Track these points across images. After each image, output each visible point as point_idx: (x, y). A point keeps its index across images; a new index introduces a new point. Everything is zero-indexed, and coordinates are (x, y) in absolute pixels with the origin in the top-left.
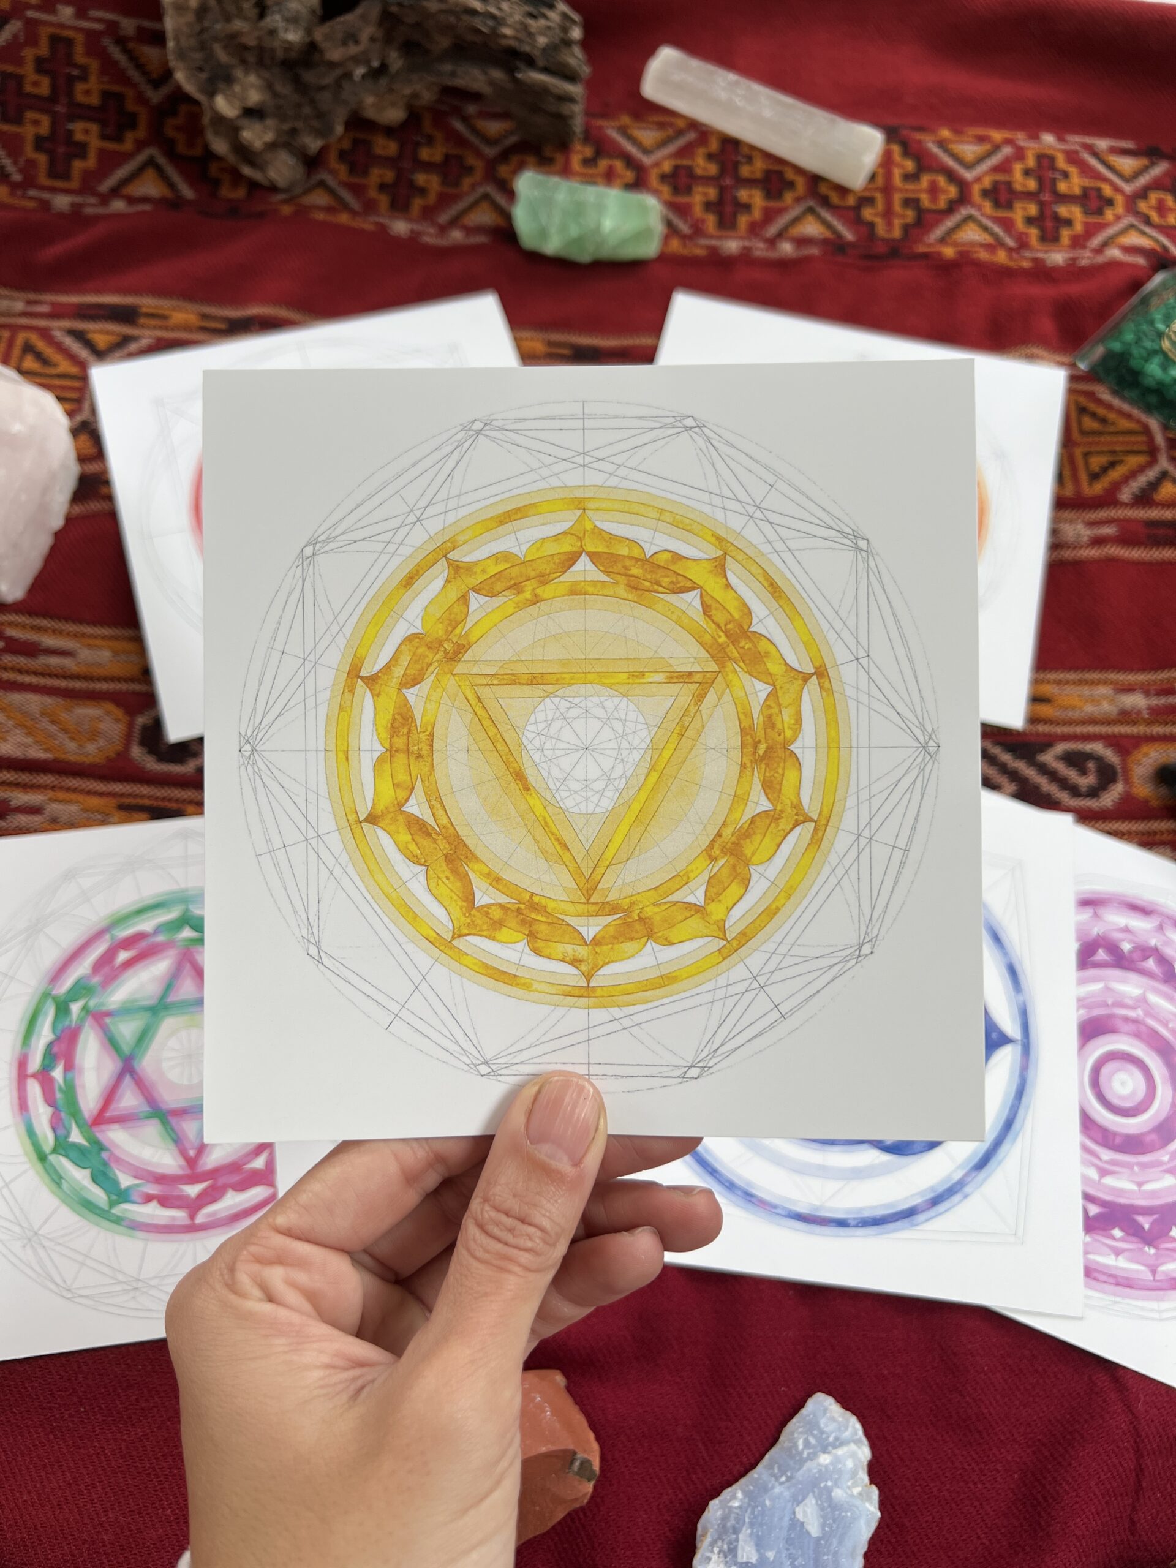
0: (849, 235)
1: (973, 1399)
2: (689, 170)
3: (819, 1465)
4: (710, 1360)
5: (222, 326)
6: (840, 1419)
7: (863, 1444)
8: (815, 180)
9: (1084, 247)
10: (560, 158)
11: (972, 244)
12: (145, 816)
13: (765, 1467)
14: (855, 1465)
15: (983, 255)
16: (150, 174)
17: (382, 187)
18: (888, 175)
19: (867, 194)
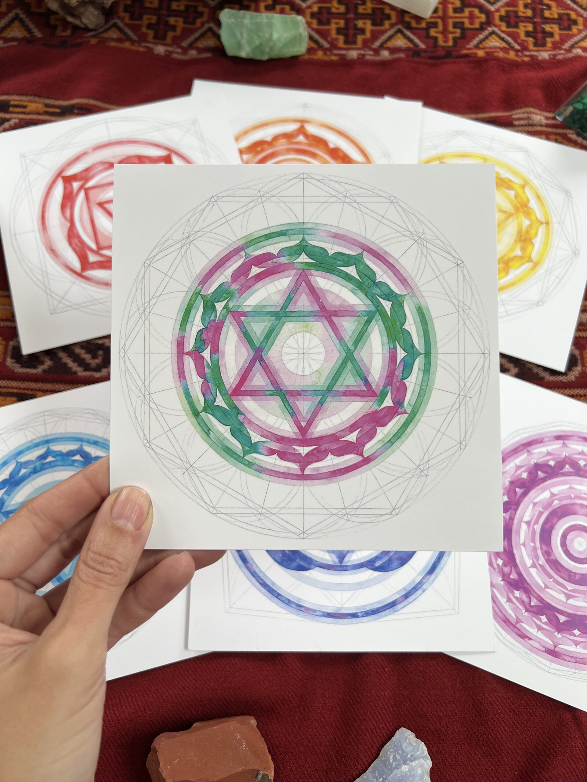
0: (422, 46)
1: (492, 729)
2: (329, 9)
3: (402, 772)
4: (341, 708)
5: (58, 110)
6: (415, 744)
7: (428, 759)
8: (402, 13)
9: (560, 49)
10: (253, 5)
11: (495, 48)
12: (14, 399)
13: (370, 772)
14: (423, 772)
15: (501, 55)
16: (17, 23)
17: (150, 26)
18: (445, 9)
19: (433, 20)
